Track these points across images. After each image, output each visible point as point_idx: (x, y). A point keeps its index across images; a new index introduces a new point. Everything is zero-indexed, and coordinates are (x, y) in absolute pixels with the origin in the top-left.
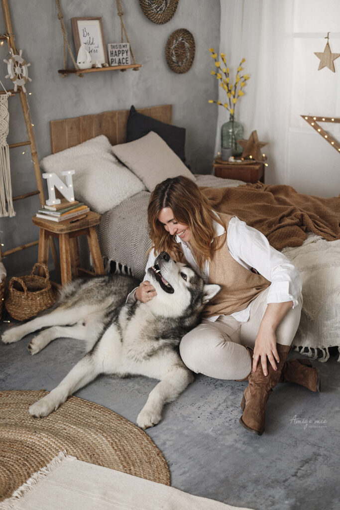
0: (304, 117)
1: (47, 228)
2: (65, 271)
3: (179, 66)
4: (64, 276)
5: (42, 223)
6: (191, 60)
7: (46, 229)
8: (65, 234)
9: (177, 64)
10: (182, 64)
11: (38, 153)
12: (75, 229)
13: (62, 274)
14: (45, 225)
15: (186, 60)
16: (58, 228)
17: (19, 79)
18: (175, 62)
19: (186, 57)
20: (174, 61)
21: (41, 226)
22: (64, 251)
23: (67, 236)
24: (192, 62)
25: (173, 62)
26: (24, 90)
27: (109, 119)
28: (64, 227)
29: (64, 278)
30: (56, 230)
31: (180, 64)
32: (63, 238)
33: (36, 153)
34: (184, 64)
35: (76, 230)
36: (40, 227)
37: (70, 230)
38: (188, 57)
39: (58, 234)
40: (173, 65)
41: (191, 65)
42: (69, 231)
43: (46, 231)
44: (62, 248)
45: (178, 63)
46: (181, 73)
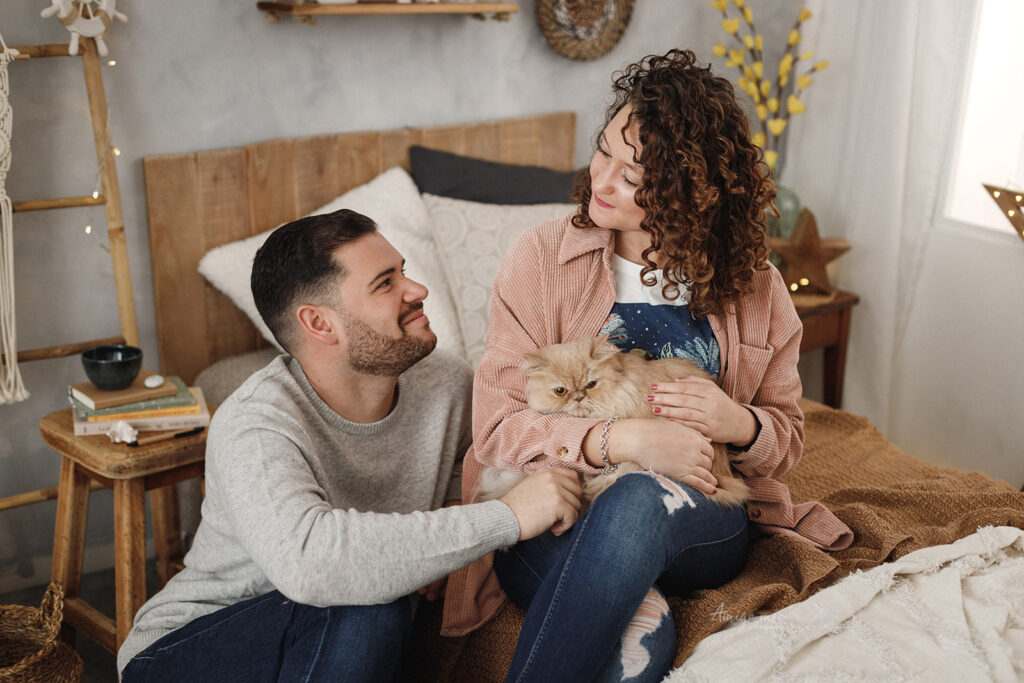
0: (990, 189)
1: (79, 458)
2: (127, 587)
3: (577, 38)
4: (123, 602)
5: (66, 443)
6: (622, 25)
7: (78, 461)
8: (132, 481)
9: (570, 34)
10: (589, 33)
11: (126, 230)
12: (162, 466)
13: (118, 595)
14: (73, 448)
15: (605, 25)
16: (110, 462)
17: (88, 17)
18: (563, 26)
19: (604, 14)
20: (564, 22)
21: (63, 449)
22: (126, 529)
23: (138, 487)
24: (621, 33)
25: (558, 24)
26: (103, 49)
27: (355, 154)
28: (129, 460)
29: (123, 606)
30: (104, 468)
31: (581, 32)
32: (126, 491)
33: (121, 229)
34: (595, 35)
35: (165, 468)
36: (63, 453)
37: (147, 468)
38: (611, 17)
39: (112, 480)
40: (556, 35)
41: (617, 41)
42: (144, 473)
43: (76, 465)
44: (120, 519)
45: (573, 28)
46: (580, 58)
